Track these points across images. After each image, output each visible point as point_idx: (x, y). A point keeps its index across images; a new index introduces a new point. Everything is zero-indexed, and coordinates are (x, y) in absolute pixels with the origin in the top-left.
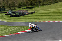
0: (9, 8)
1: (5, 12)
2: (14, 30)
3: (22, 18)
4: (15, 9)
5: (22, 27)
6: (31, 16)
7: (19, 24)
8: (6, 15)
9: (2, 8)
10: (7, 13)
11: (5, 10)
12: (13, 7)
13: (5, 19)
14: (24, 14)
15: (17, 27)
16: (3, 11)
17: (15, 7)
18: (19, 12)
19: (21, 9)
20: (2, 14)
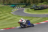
0: (33, 3)
2: (37, 21)
3: (44, 11)
4: (38, 4)
5: (43, 18)
7: (41, 16)
9: (28, 3)
11: (30, 5)
12: (36, 2)
13: (30, 12)
14: (45, 8)
15: (40, 18)
16: (29, 5)
17: (38, 2)
18: (41, 6)
20: (28, 8)
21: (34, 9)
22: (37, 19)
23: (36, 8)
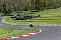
0: (15, 11)
1: (10, 15)
6: (36, 20)
7: (24, 27)
8: (11, 18)
9: (7, 11)
10: (12, 16)
11: (11, 13)
12: (18, 10)
13: (10, 22)
14: (29, 17)
15: (22, 30)
16: (9, 14)
17: (20, 10)
18: (24, 15)
19: (26, 12)
20: (8, 17)
21: (15, 18)
22: (18, 30)
23: (18, 17)
